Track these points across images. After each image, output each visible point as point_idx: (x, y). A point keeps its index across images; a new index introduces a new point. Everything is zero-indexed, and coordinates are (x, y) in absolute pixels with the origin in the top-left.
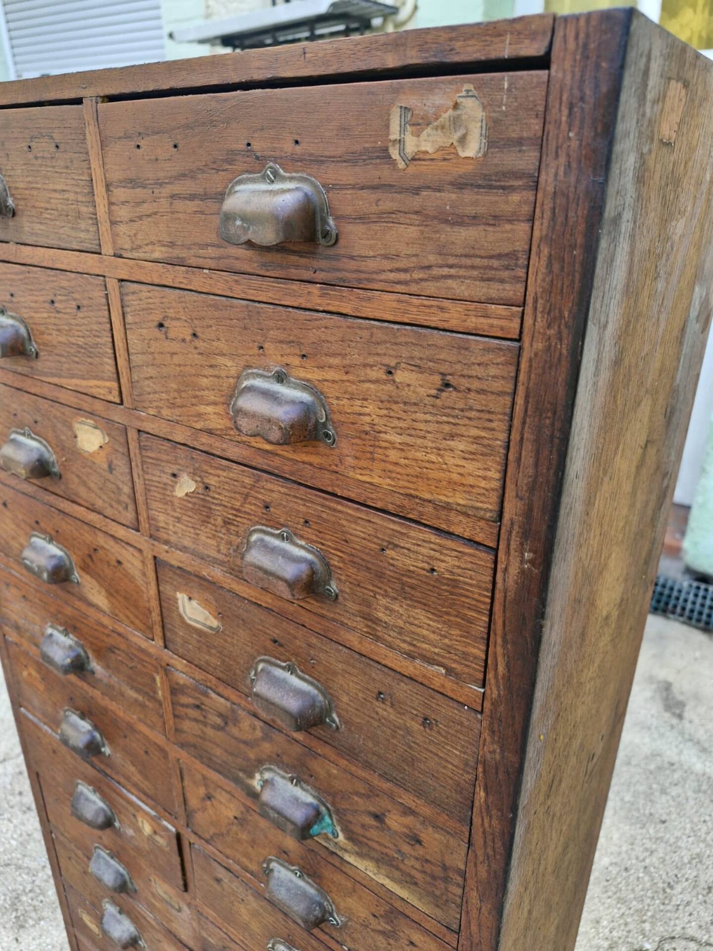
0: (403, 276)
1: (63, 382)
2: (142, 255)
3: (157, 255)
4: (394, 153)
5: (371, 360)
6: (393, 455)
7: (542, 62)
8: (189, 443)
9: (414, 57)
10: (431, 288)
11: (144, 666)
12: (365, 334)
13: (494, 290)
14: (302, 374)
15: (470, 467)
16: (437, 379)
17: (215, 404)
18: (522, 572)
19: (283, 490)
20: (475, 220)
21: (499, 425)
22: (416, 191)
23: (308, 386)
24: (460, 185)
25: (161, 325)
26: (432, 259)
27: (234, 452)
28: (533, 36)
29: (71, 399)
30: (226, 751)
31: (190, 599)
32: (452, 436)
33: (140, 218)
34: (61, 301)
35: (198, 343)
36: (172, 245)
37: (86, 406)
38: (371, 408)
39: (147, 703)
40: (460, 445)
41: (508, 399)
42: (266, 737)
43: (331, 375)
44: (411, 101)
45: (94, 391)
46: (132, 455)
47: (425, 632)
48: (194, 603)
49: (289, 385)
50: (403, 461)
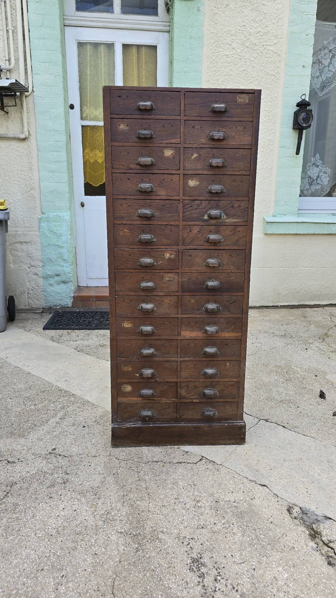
0: (238, 115)
1: (163, 142)
2: (191, 115)
3: (195, 115)
4: (237, 101)
5: (233, 126)
6: (237, 139)
7: (254, 93)
8: (197, 147)
9: (240, 91)
10: (242, 116)
11: (175, 204)
12: (233, 123)
13: (250, 116)
14: (222, 130)
15: (248, 138)
16: (243, 127)
17: (204, 138)
18: (255, 151)
19: (217, 150)
20: (247, 108)
21: (251, 132)
22: (240, 105)
23: (223, 132)
24: (245, 105)
25: (193, 127)
26: (242, 113)
27: (207, 146)
28: (253, 91)
29: (165, 145)
30: (198, 214)
31: (192, 181)
32: (245, 134)
33: (192, 109)
34: (166, 125)
35: (202, 129)
36: (199, 113)
37: (169, 146)
38: (233, 133)
39: (174, 215)
40: (246, 135)
41: (252, 128)
42: (209, 203)
43: (227, 130)
44: (240, 96)
45: (173, 142)
46: (181, 153)
47: (241, 166)
48: (193, 181)
49: (220, 132)
50: (238, 140)
